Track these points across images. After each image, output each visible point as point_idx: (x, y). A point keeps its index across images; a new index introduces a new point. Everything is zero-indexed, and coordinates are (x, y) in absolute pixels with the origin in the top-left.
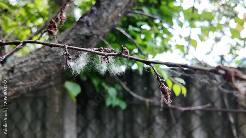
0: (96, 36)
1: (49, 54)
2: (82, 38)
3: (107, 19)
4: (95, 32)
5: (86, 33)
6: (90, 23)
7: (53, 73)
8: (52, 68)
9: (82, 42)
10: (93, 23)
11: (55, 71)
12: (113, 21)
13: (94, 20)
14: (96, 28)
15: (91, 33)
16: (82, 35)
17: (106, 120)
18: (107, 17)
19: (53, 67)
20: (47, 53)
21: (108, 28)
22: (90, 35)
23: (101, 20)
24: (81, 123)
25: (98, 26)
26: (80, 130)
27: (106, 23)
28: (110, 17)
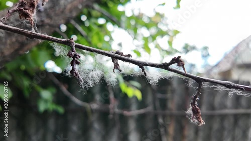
0: (47, 27)
3: (65, 8)
4: (47, 21)
6: (42, 9)
10: (45, 9)
12: (71, 11)
14: (48, 16)
15: (42, 21)
17: (32, 130)
21: (63, 19)
22: (41, 24)
23: (57, 8)
25: (52, 14)
27: (63, 12)
28: (69, 6)
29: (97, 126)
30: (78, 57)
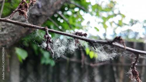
0: (44, 17)
1: (5, 28)
2: (34, 17)
4: (43, 13)
5: (37, 14)
6: (40, 6)
7: (8, 43)
8: (7, 39)
9: (33, 20)
10: (42, 7)
11: (10, 41)
12: (56, 6)
13: (43, 4)
14: (44, 10)
15: (41, 13)
16: (34, 15)
17: (41, 72)
18: (53, 3)
19: (9, 38)
20: (3, 27)
21: (53, 11)
22: (40, 15)
23: (48, 5)
24: (23, 74)
25: (46, 9)
26: (22, 79)
27: (52, 7)
28: (55, 3)
29: (75, 71)
30: (50, 38)
